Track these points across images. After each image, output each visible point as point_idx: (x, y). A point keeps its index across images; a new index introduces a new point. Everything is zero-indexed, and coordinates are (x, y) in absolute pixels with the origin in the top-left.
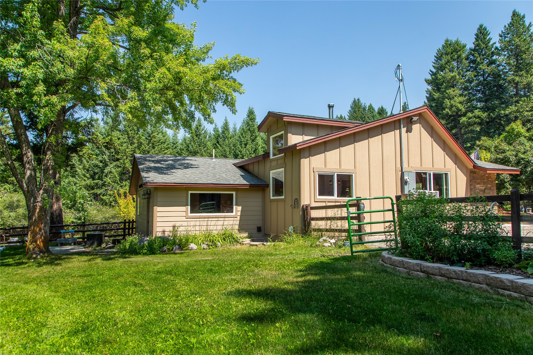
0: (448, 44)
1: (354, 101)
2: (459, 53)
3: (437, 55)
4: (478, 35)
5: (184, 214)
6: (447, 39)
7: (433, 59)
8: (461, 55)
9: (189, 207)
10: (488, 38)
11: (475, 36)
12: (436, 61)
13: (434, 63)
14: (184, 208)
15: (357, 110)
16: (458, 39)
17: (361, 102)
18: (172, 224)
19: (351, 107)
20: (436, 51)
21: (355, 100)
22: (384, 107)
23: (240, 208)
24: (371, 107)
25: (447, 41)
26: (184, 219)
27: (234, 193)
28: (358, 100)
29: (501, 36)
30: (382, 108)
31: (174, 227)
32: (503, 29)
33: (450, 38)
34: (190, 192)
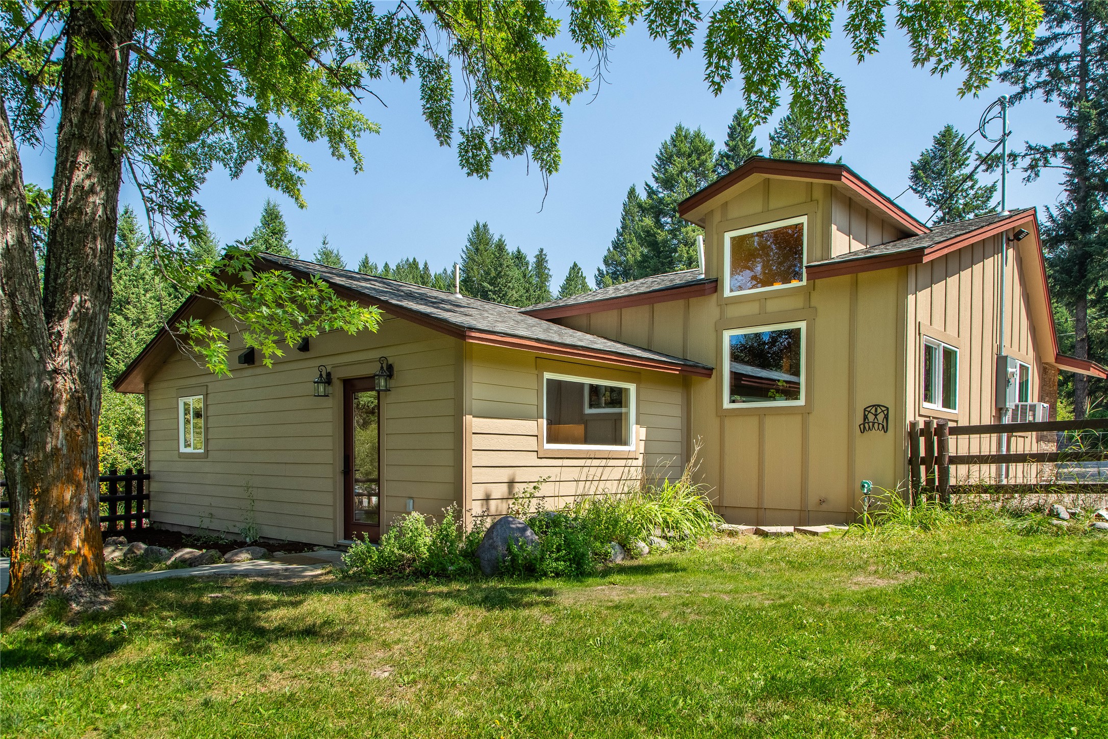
0: (680, 135)
1: (477, 229)
2: (703, 157)
3: (661, 154)
4: (735, 128)
5: (532, 443)
6: (680, 126)
7: (653, 161)
8: (706, 161)
9: (545, 421)
10: (749, 140)
11: (728, 130)
12: (660, 166)
13: (657, 170)
14: (530, 426)
15: (481, 247)
16: (699, 130)
17: (491, 232)
18: (505, 475)
19: (470, 240)
20: (660, 146)
21: (478, 224)
22: (523, 251)
23: (643, 432)
24: (501, 247)
25: (679, 129)
26: (532, 459)
27: (632, 388)
28: (485, 226)
29: (772, 138)
30: (519, 251)
31: (511, 483)
32: (778, 126)
33: (685, 125)
34: (548, 375)
